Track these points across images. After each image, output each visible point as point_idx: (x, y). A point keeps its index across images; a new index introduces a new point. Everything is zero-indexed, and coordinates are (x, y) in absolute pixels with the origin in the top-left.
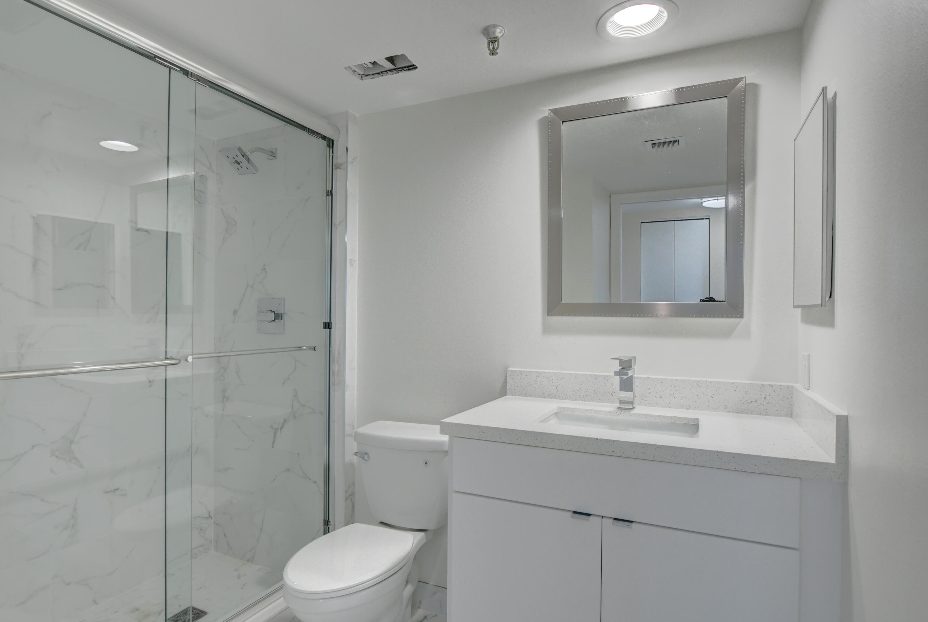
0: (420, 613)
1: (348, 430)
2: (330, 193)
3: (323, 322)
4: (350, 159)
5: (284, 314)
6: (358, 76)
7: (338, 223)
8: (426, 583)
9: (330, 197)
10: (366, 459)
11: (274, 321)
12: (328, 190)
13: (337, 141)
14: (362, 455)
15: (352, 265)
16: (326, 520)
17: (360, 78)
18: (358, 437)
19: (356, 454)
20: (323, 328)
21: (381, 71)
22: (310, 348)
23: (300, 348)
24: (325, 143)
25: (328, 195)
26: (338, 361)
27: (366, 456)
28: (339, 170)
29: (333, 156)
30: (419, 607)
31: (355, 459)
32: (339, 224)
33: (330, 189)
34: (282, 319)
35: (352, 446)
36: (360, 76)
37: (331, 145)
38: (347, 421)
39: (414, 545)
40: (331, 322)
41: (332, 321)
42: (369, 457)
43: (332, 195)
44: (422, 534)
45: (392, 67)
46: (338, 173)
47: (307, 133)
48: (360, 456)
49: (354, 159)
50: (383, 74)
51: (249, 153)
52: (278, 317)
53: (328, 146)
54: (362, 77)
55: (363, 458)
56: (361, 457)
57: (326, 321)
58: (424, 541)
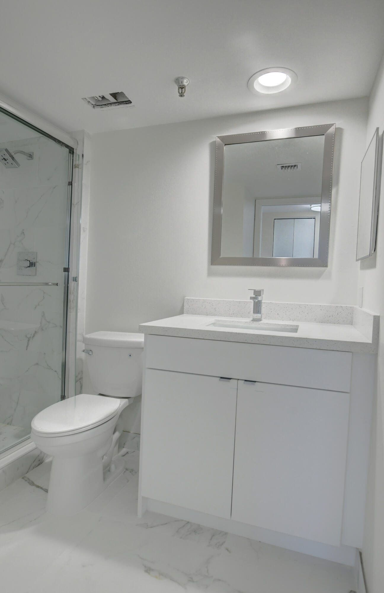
0: (124, 451)
1: (79, 337)
2: (70, 184)
3: (64, 268)
4: (85, 162)
5: (37, 262)
6: (91, 105)
7: (75, 203)
8: (128, 432)
9: (71, 186)
10: (91, 354)
11: (29, 267)
12: (69, 181)
13: (76, 150)
14: (88, 352)
15: (84, 231)
16: (62, 395)
17: (93, 107)
18: (85, 341)
19: (84, 351)
20: (64, 272)
21: (107, 103)
22: (54, 284)
23: (47, 284)
24: (67, 150)
25: (69, 185)
26: (73, 293)
27: (91, 352)
28: (77, 169)
29: (73, 159)
30: (123, 447)
31: (83, 355)
32: (76, 204)
33: (71, 181)
34: (35, 266)
35: (81, 346)
36: (93, 105)
37: (72, 152)
38: (79, 332)
39: (121, 406)
40: (69, 268)
41: (70, 267)
42: (92, 352)
43: (72, 185)
44: (126, 400)
45: (115, 101)
46: (76, 170)
47: (55, 142)
48: (86, 352)
49: (87, 162)
50: (108, 105)
51: (14, 154)
52: (32, 264)
53: (70, 152)
54: (94, 107)
55: (89, 354)
56: (87, 353)
57: (66, 267)
58: (128, 404)
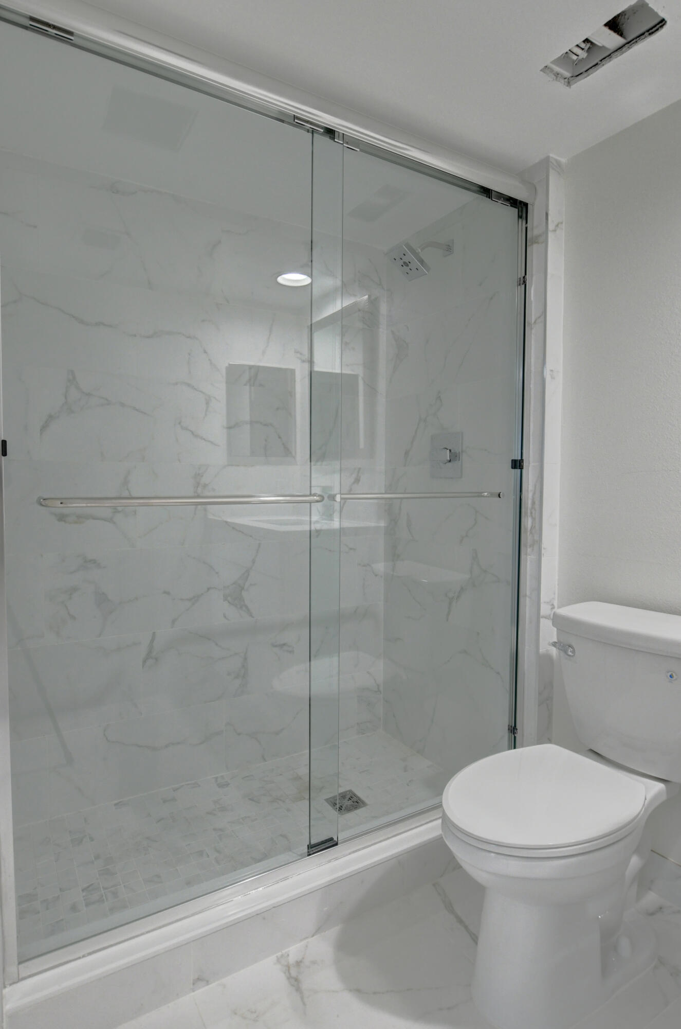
0: (651, 898)
1: (545, 610)
2: (523, 282)
3: (512, 460)
4: (551, 226)
5: (462, 452)
6: (563, 81)
7: (533, 321)
8: (664, 857)
9: (523, 286)
10: (570, 653)
11: (450, 461)
12: (519, 276)
13: (533, 205)
14: (563, 646)
15: (553, 378)
16: (511, 727)
17: (566, 84)
18: (558, 621)
19: (554, 644)
20: (512, 468)
21: (600, 59)
22: (492, 495)
23: (479, 495)
24: (514, 211)
25: (520, 285)
26: (531, 513)
27: (570, 649)
28: (535, 246)
29: (526, 228)
30: (650, 889)
31: (554, 651)
32: (535, 322)
33: (523, 275)
34: (459, 460)
35: (549, 633)
36: (566, 80)
37: (524, 215)
38: (544, 597)
39: (646, 802)
40: (523, 460)
41: (524, 458)
42: (574, 652)
43: (525, 282)
44: (661, 786)
45: (619, 40)
46: (534, 250)
47: (490, 200)
48: (560, 648)
49: (557, 226)
50: (603, 63)
51: (420, 251)
52: (454, 457)
53: (520, 217)
54: (569, 83)
55: (566, 652)
56: (561, 650)
57: (516, 459)
58: (664, 798)
